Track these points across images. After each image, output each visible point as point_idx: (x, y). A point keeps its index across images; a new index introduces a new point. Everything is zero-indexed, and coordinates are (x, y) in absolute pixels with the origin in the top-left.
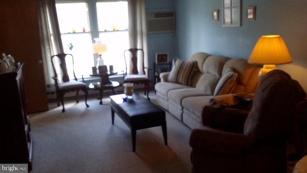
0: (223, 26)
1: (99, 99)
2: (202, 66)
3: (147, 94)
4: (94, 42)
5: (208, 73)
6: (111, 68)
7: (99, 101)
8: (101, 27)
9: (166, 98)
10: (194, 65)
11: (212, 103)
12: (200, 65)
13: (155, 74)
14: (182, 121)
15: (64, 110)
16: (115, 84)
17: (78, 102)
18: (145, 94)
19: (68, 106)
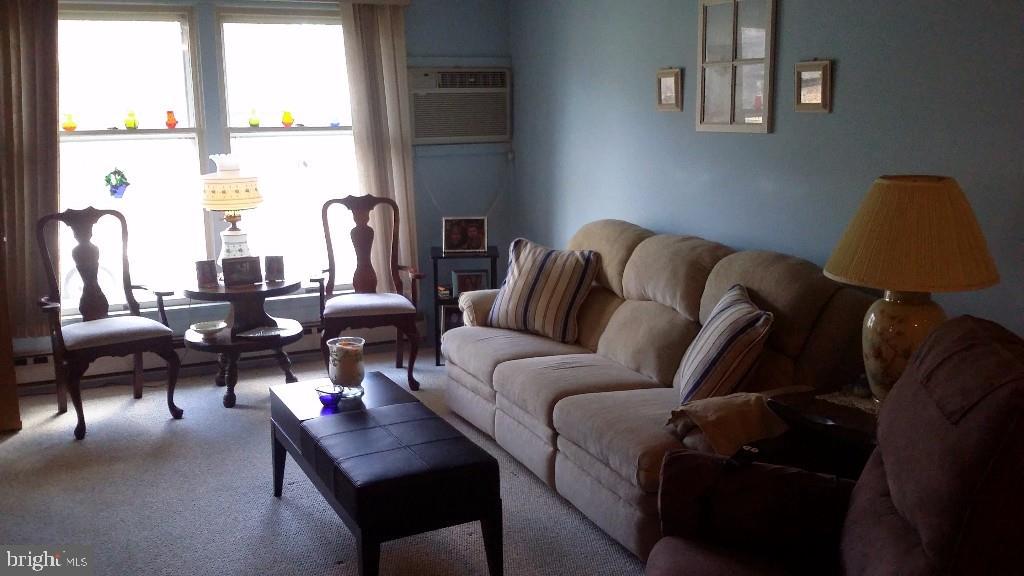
0: (700, 128)
1: (220, 384)
2: (621, 274)
3: (406, 364)
4: (207, 167)
5: (644, 298)
6: (276, 266)
7: (224, 390)
8: (237, 113)
9: (486, 389)
10: (591, 265)
11: (680, 425)
12: (610, 269)
13: (436, 291)
14: (550, 484)
15: (81, 430)
16: (288, 327)
17: (138, 396)
18: (399, 366)
19: (101, 412)
